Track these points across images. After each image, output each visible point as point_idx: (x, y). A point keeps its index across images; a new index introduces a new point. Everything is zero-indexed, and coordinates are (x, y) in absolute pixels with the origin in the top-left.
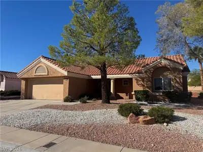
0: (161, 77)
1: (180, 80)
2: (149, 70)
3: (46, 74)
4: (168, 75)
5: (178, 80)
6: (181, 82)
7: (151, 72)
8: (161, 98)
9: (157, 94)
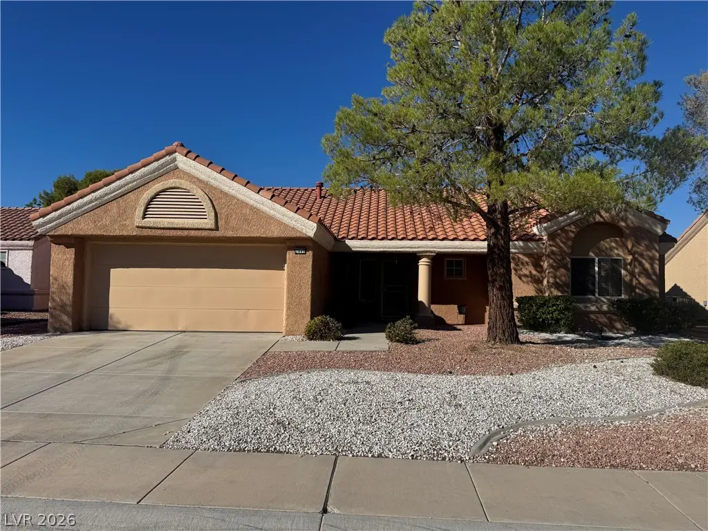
0: (591, 254)
1: (652, 265)
2: (562, 229)
3: (209, 222)
4: (611, 249)
5: (647, 266)
6: (655, 273)
7: (568, 238)
8: (603, 320)
9: (593, 308)
